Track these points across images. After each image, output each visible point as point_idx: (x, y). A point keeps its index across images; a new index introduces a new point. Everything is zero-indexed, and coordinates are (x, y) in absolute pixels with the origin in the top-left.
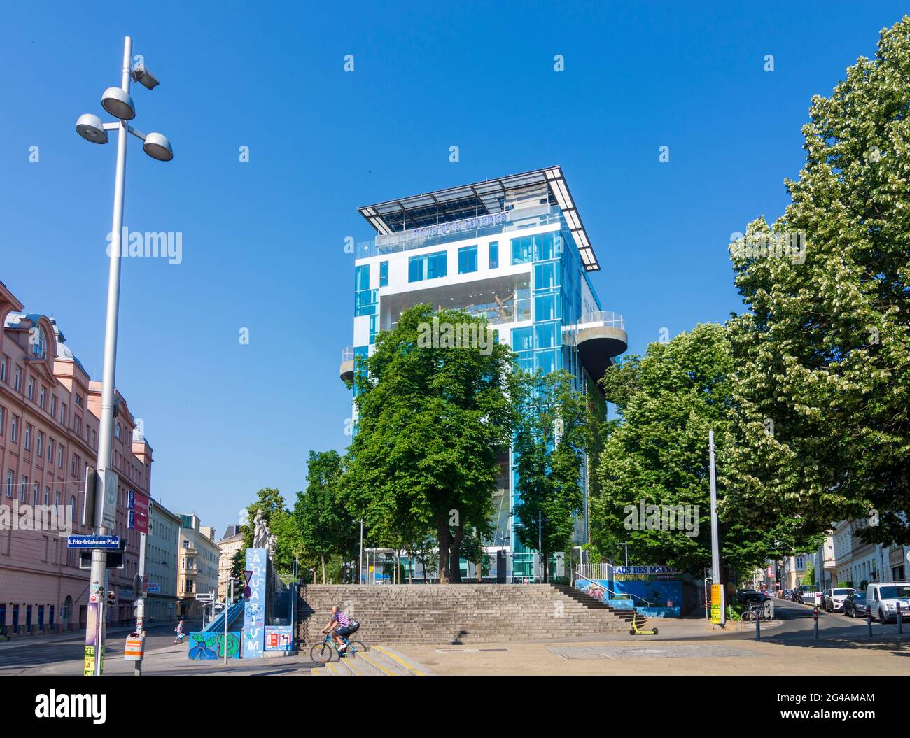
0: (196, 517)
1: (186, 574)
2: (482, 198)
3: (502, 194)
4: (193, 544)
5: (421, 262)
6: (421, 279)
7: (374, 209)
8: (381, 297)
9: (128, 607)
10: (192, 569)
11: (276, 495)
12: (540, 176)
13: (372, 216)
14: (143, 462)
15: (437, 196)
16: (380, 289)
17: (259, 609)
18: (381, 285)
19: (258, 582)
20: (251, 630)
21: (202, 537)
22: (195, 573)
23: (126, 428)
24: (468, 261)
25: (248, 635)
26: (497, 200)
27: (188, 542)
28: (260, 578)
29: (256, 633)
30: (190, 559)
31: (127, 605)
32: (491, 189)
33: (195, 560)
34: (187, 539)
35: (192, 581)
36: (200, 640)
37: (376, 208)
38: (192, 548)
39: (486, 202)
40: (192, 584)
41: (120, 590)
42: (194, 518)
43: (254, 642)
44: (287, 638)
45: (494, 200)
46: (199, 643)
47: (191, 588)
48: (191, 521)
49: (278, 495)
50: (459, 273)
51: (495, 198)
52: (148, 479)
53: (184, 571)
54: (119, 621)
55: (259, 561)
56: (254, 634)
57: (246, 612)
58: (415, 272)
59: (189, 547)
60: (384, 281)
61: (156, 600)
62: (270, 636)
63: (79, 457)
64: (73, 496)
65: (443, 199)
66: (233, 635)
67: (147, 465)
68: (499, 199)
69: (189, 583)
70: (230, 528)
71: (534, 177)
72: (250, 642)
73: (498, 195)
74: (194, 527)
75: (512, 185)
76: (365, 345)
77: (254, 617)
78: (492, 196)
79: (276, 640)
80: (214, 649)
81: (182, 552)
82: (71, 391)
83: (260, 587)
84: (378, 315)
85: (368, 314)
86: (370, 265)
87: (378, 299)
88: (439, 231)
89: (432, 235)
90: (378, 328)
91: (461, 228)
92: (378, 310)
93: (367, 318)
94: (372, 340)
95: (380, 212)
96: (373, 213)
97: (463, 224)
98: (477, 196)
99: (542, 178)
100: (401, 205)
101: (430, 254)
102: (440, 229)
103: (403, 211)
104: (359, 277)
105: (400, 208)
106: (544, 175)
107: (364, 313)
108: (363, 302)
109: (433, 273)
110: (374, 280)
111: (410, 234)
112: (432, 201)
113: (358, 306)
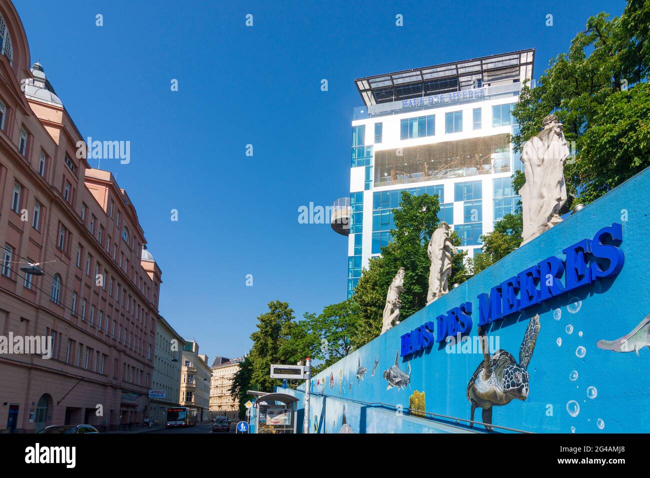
0: (196, 344)
1: (186, 387)
2: (461, 79)
3: (480, 76)
4: (193, 365)
7: (369, 82)
8: (375, 152)
9: (132, 411)
10: (192, 384)
11: (286, 308)
12: (516, 58)
13: (365, 90)
14: (152, 278)
15: (424, 72)
16: (374, 145)
18: (375, 142)
21: (200, 359)
22: (194, 386)
23: (135, 237)
27: (189, 362)
30: (190, 375)
31: (130, 409)
32: (471, 69)
33: (194, 376)
34: (187, 360)
35: (191, 393)
37: (371, 82)
38: (192, 367)
39: (463, 84)
40: (191, 395)
41: (124, 394)
42: (194, 344)
47: (191, 399)
48: (192, 346)
49: (288, 308)
50: (446, 133)
52: (156, 297)
53: (185, 385)
54: (121, 424)
59: (190, 366)
60: (378, 139)
61: (161, 406)
63: (70, 233)
64: (58, 275)
65: (429, 76)
67: (156, 285)
69: (189, 395)
70: (217, 359)
73: (474, 77)
74: (194, 351)
75: (490, 66)
76: (361, 191)
78: (469, 78)
81: (184, 369)
82: (58, 143)
84: (372, 166)
85: (364, 166)
86: (365, 125)
87: (373, 154)
88: (425, 102)
89: (419, 105)
90: (372, 177)
91: (445, 101)
92: (373, 162)
93: (363, 169)
94: (367, 187)
95: (373, 86)
96: (367, 87)
97: (446, 97)
98: (458, 76)
99: (515, 62)
100: (392, 79)
101: (420, 118)
102: (426, 100)
103: (393, 87)
104: (355, 136)
105: (389, 83)
106: (520, 58)
107: (360, 164)
108: (359, 156)
109: (422, 133)
110: (369, 138)
111: (399, 104)
112: (420, 78)
113: (354, 159)
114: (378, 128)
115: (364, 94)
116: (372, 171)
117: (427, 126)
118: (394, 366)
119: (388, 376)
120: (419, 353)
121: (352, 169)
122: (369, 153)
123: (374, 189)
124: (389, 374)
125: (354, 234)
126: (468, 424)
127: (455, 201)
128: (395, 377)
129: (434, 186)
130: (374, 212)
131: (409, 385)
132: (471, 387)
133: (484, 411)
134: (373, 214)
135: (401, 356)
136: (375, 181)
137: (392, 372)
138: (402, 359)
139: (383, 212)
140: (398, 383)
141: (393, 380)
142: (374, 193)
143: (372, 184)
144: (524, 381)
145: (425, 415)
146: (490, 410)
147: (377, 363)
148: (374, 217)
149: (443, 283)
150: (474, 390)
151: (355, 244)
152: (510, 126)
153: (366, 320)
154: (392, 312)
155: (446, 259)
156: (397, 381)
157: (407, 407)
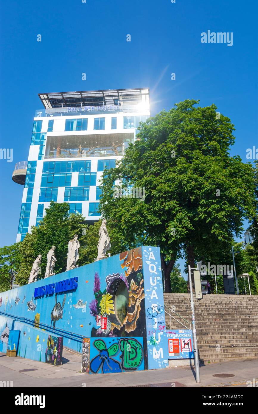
2: (106, 98)
3: (117, 98)
5: (72, 123)
6: (72, 130)
7: (47, 95)
8: (47, 137)
12: (138, 91)
13: (45, 99)
15: (83, 93)
16: (47, 133)
17: (159, 309)
18: (48, 131)
19: (155, 281)
20: (154, 334)
24: (99, 124)
25: (152, 341)
26: (113, 100)
28: (157, 276)
29: (160, 338)
32: (112, 94)
36: (102, 347)
37: (48, 95)
39: (107, 100)
43: (158, 350)
44: (188, 344)
45: (112, 100)
46: (101, 351)
50: (94, 130)
51: (112, 99)
55: (154, 259)
56: (157, 340)
57: (147, 314)
58: (69, 126)
60: (50, 129)
62: (172, 341)
65: (86, 95)
66: (136, 340)
68: (114, 100)
71: (135, 92)
72: (154, 349)
73: (114, 98)
75: (123, 94)
76: (35, 160)
77: (155, 319)
78: (111, 98)
79: (178, 346)
80: (117, 358)
83: (157, 286)
84: (45, 146)
85: (39, 145)
86: (42, 120)
87: (46, 138)
88: (82, 110)
89: (78, 111)
90: (44, 152)
91: (95, 110)
92: (45, 143)
93: (38, 147)
94: (40, 158)
95: (50, 97)
96: (46, 97)
97: (96, 108)
98: (104, 97)
99: (139, 93)
100: (63, 95)
101: (78, 119)
102: (83, 109)
103: (63, 98)
104: (35, 126)
105: (61, 97)
106: (141, 91)
107: (36, 144)
108: (36, 138)
109: (79, 128)
110: (44, 128)
111: (66, 109)
112: (80, 96)
113: (33, 140)
114: (51, 123)
115: (44, 101)
116: (44, 149)
117: (82, 125)
118: (31, 300)
119: (29, 305)
120: (40, 297)
121: (30, 146)
122: (43, 136)
123: (44, 160)
124: (29, 303)
125: (27, 188)
126: (50, 327)
127: (98, 171)
128: (31, 306)
129: (84, 161)
130: (43, 175)
131: (35, 310)
132: (52, 314)
133: (54, 322)
134: (42, 176)
135: (34, 297)
136: (46, 154)
137: (30, 303)
138: (34, 298)
139: (48, 175)
140: (32, 309)
141: (30, 307)
142: (44, 162)
143: (43, 157)
144: (62, 313)
145: (39, 323)
146: (55, 322)
147: (25, 297)
148: (43, 178)
149: (51, 271)
150: (53, 315)
151: (27, 195)
152: (134, 129)
153: (26, 263)
154: (34, 273)
155: (53, 262)
156: (32, 307)
157: (33, 320)
